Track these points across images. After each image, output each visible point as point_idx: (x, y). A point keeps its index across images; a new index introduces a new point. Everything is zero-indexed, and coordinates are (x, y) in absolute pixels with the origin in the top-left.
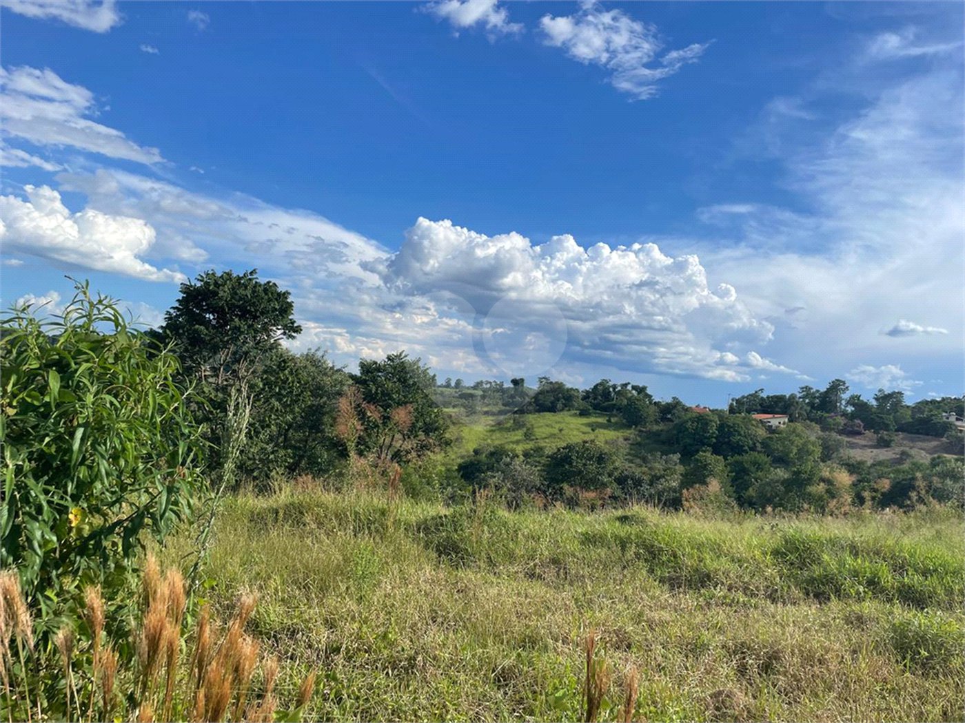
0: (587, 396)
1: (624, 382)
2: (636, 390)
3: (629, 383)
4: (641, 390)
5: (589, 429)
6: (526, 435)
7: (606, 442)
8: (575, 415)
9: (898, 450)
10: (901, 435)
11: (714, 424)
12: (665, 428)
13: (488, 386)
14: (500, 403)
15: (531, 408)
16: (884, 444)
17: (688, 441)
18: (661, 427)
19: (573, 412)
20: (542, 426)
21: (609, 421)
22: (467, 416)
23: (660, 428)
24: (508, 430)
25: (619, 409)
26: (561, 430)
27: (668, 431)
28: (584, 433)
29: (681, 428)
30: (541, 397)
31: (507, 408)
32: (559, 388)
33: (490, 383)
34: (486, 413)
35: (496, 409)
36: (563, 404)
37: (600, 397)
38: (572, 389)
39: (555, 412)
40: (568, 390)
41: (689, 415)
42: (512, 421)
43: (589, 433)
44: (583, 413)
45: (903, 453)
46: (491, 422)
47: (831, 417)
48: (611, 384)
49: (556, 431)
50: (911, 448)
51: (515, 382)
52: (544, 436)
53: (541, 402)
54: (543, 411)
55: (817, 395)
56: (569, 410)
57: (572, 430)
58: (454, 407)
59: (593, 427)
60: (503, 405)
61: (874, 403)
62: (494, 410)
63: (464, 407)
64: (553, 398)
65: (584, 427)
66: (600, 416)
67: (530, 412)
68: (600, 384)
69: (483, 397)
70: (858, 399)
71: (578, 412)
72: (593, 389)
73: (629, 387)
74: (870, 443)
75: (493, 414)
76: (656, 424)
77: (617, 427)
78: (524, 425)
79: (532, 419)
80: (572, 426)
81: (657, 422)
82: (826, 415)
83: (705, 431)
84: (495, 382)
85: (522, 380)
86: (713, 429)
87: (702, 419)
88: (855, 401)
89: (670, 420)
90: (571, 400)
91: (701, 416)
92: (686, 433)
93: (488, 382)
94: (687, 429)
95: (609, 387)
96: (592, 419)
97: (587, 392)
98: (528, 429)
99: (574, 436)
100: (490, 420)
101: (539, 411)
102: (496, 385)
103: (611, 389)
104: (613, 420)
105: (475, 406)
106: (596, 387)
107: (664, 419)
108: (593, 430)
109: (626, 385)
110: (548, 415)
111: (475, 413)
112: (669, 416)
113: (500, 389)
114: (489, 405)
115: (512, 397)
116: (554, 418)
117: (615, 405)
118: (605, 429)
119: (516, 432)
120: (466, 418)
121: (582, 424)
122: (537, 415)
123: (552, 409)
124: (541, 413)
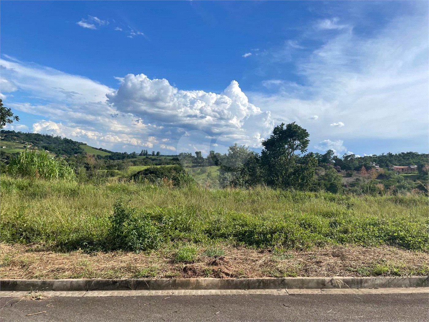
6: (207, 176)
9: (355, 178)
10: (355, 172)
13: (185, 155)
14: (192, 162)
16: (349, 175)
20: (213, 172)
24: (199, 174)
30: (211, 159)
31: (195, 164)
32: (218, 155)
34: (187, 167)
36: (221, 162)
39: (217, 166)
40: (222, 156)
42: (200, 170)
45: (357, 179)
47: (328, 165)
50: (359, 177)
51: (197, 153)
53: (211, 161)
55: (321, 156)
61: (343, 159)
62: (190, 165)
64: (216, 160)
67: (207, 166)
70: (336, 157)
74: (344, 176)
75: (190, 167)
78: (205, 172)
79: (208, 169)
82: (327, 164)
85: (200, 152)
88: (335, 158)
93: (185, 153)
102: (189, 154)
110: (214, 167)
113: (190, 156)
114: (187, 163)
115: (197, 159)
124: (211, 166)
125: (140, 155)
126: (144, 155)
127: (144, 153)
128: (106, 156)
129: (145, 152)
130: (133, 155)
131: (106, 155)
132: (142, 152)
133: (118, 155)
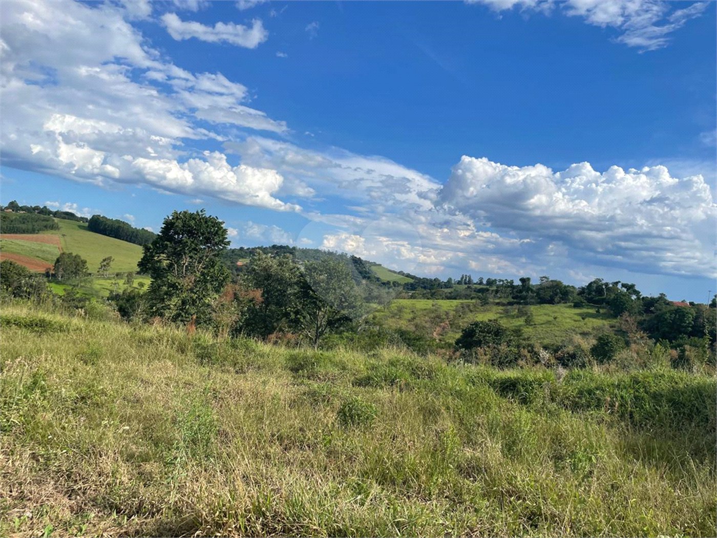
0: (582, 291)
1: (615, 281)
2: (626, 287)
3: (619, 282)
4: (630, 288)
5: (579, 318)
6: (526, 321)
7: (594, 329)
8: (570, 307)
11: (690, 316)
12: (647, 319)
13: (501, 283)
14: (510, 297)
15: (533, 300)
17: (667, 329)
18: (645, 317)
19: (569, 304)
20: (541, 315)
21: (598, 312)
22: (482, 306)
23: (643, 318)
24: (513, 317)
25: (608, 303)
26: (555, 318)
27: (649, 321)
28: (575, 321)
29: (660, 319)
30: (541, 292)
31: (515, 300)
32: (557, 285)
33: (503, 281)
34: (498, 304)
35: (505, 301)
36: (560, 298)
37: (594, 293)
38: (568, 286)
39: (553, 304)
40: (565, 287)
41: (669, 308)
42: (517, 311)
43: (580, 321)
44: (577, 305)
46: (500, 311)
48: (604, 282)
49: (551, 319)
51: (522, 280)
52: (542, 322)
53: (541, 296)
54: (543, 303)
56: (566, 303)
57: (565, 318)
58: (472, 299)
59: (584, 316)
60: (513, 298)
62: (504, 302)
63: (479, 299)
64: (551, 293)
65: (576, 316)
66: (592, 307)
67: (532, 304)
68: (594, 282)
69: (497, 292)
71: (573, 304)
72: (588, 286)
73: (619, 286)
75: (503, 305)
76: (640, 315)
77: (605, 317)
78: (526, 314)
79: (533, 309)
80: (566, 315)
81: (640, 314)
83: (682, 321)
84: (506, 280)
85: (529, 279)
86: (689, 320)
87: (680, 312)
89: (652, 312)
90: (567, 295)
91: (678, 309)
92: (665, 323)
93: (500, 281)
94: (666, 320)
95: (603, 284)
96: (585, 310)
97: (583, 289)
98: (529, 316)
99: (566, 323)
100: (500, 309)
101: (540, 303)
102: (508, 282)
103: (604, 287)
104: (601, 311)
105: (488, 298)
106: (590, 284)
107: (647, 311)
108: (583, 319)
109: (617, 283)
110: (547, 306)
111: (488, 303)
112: (652, 309)
113: (511, 285)
114: (500, 298)
115: (521, 291)
116: (551, 308)
117: (605, 299)
118: (594, 318)
119: (520, 319)
120: (480, 308)
121: (575, 314)
122: (538, 306)
123: (551, 301)
124: (542, 305)
125: (458, 283)
126: (466, 283)
127: (465, 280)
128: (406, 284)
129: (467, 280)
130: (448, 284)
131: (406, 282)
132: (463, 277)
133: (423, 283)
